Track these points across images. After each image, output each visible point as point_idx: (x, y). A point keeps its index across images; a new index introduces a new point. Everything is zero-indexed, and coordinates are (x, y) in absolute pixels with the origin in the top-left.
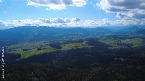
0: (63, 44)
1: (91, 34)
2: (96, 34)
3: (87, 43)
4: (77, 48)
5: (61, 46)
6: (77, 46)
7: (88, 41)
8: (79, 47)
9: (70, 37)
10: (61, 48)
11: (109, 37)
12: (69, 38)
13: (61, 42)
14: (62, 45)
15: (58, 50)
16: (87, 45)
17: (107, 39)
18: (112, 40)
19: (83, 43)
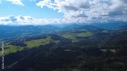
0: (25, 41)
2: (47, 30)
3: (51, 38)
6: (43, 42)
8: (45, 42)
10: (26, 45)
11: (64, 32)
15: (25, 48)
19: (47, 39)
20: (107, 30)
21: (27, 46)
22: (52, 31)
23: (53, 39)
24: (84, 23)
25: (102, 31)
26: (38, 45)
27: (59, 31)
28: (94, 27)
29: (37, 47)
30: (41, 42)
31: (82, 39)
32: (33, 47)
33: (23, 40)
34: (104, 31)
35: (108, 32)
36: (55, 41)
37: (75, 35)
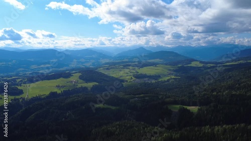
0: (25, 83)
1: (75, 60)
2: (83, 60)
3: (80, 78)
4: (62, 90)
5: (19, 88)
6: (61, 85)
7: (80, 74)
9: (34, 67)
10: (21, 92)
11: (113, 65)
12: (32, 70)
13: (17, 79)
14: (21, 86)
15: (15, 100)
16: (81, 81)
17: (111, 68)
18: (121, 70)
19: (71, 79)
20: (201, 62)
21: (23, 93)
22: (94, 61)
23: (83, 80)
24: (158, 47)
25: (190, 64)
26: (47, 93)
27: (108, 61)
28: (176, 55)
29: (43, 97)
30: (57, 86)
31: (147, 79)
32: (35, 96)
33: (21, 81)
34: (193, 64)
35: (201, 65)
36: (86, 83)
37: (134, 71)
